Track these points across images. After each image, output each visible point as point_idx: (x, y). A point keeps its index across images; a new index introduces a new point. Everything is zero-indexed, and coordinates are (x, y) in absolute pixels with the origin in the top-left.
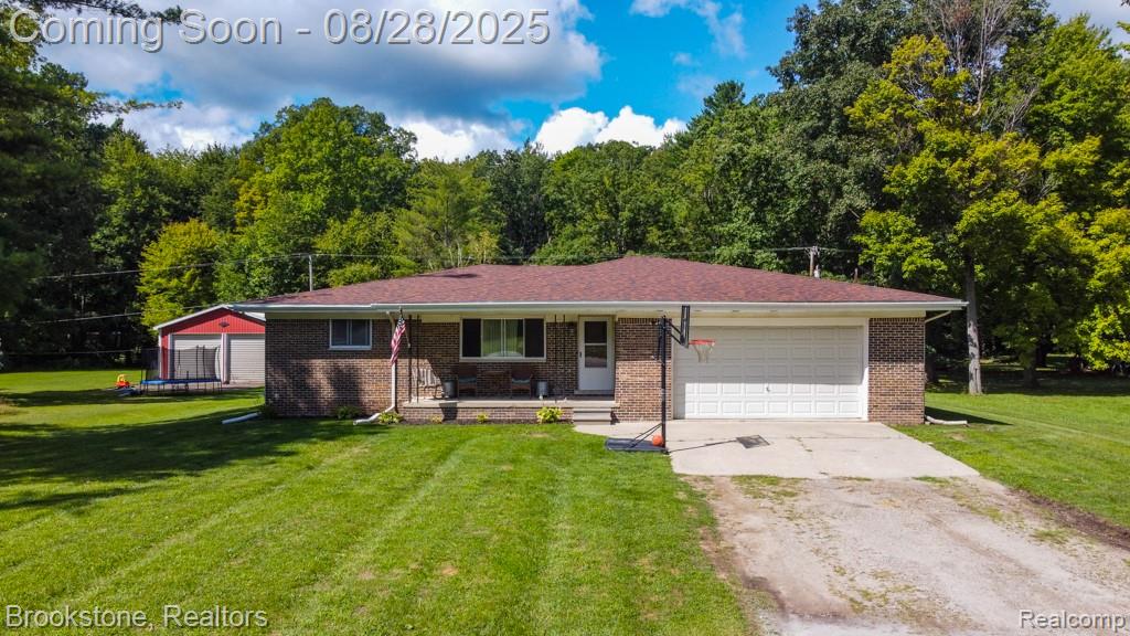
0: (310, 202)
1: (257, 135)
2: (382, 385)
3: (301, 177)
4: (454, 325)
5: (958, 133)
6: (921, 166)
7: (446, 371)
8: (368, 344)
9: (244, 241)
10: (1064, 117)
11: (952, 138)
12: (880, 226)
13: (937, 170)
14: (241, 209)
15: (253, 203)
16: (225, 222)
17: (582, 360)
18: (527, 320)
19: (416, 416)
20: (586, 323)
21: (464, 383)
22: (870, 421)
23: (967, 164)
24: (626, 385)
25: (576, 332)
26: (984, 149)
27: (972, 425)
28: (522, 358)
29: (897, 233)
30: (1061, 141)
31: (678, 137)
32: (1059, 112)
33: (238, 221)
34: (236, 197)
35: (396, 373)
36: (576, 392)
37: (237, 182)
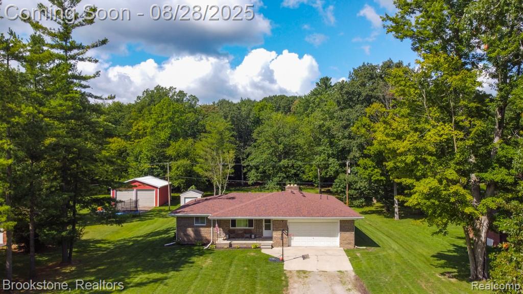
0: (163, 135)
2: (209, 235)
4: (229, 221)
7: (227, 232)
8: (205, 224)
17: (264, 228)
18: (249, 220)
19: (220, 246)
21: (232, 236)
22: (340, 247)
24: (275, 237)
25: (262, 222)
28: (247, 228)
34: (131, 127)
35: (213, 231)
36: (262, 238)
37: (132, 121)
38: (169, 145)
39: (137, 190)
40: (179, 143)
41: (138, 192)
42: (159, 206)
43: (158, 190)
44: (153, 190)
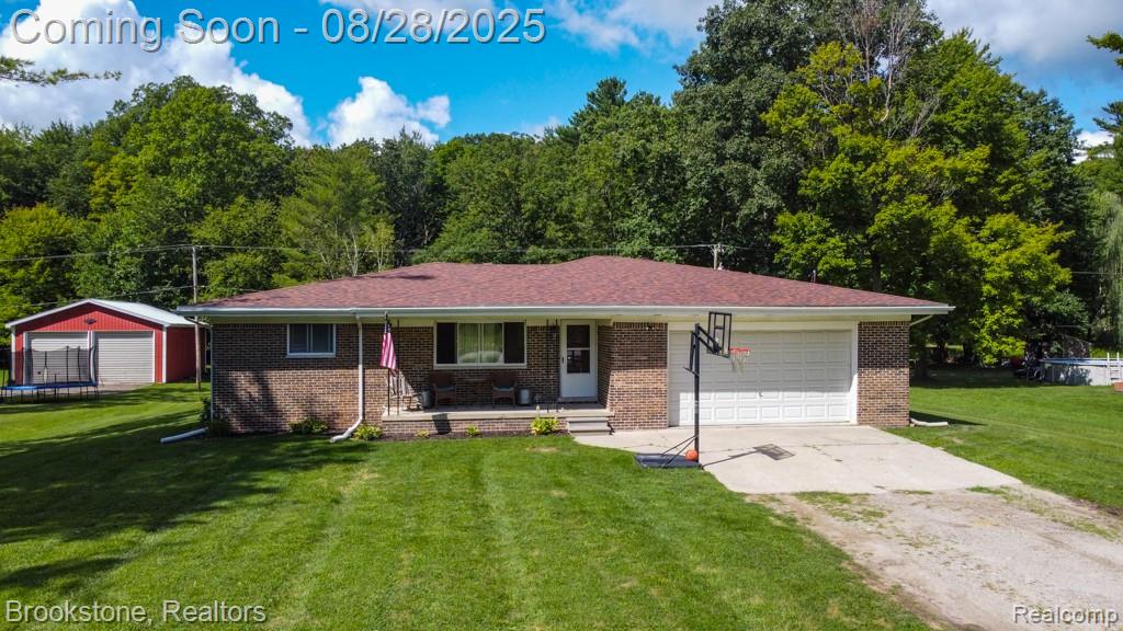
0: (183, 189)
1: (110, 114)
2: (348, 395)
3: (173, 160)
4: (428, 330)
5: (870, 137)
6: (837, 170)
7: (419, 379)
8: (332, 351)
9: (104, 228)
10: (958, 126)
11: (866, 143)
12: (796, 226)
13: (850, 174)
14: (96, 194)
15: (112, 189)
16: (77, 208)
17: (564, 367)
18: (506, 324)
19: (396, 431)
20: (568, 326)
21: (442, 393)
22: (860, 424)
23: (881, 169)
24: (621, 392)
25: (558, 337)
26: (895, 155)
27: (953, 426)
28: (501, 364)
29: (812, 234)
30: (956, 148)
31: (559, 131)
32: (953, 122)
33: (93, 206)
34: (90, 181)
35: (364, 382)
36: (560, 400)
37: (91, 164)
38: (199, 216)
39: (98, 336)
40: (234, 209)
41: (100, 340)
42: (169, 381)
43: (164, 334)
44: (148, 335)
